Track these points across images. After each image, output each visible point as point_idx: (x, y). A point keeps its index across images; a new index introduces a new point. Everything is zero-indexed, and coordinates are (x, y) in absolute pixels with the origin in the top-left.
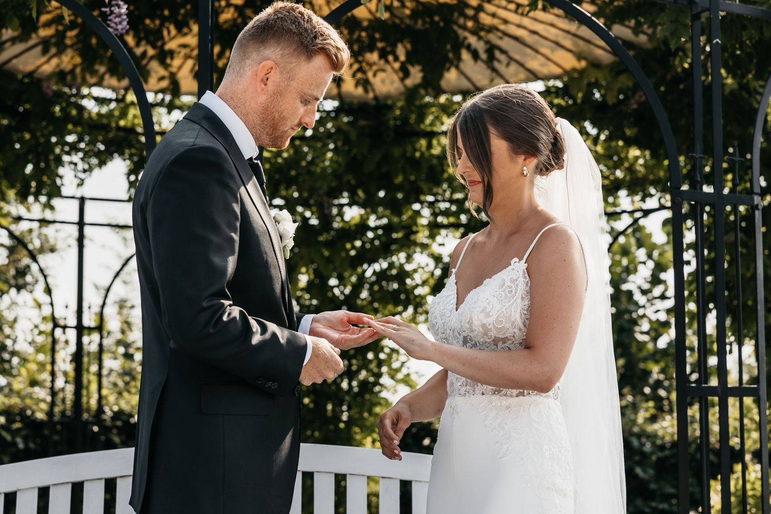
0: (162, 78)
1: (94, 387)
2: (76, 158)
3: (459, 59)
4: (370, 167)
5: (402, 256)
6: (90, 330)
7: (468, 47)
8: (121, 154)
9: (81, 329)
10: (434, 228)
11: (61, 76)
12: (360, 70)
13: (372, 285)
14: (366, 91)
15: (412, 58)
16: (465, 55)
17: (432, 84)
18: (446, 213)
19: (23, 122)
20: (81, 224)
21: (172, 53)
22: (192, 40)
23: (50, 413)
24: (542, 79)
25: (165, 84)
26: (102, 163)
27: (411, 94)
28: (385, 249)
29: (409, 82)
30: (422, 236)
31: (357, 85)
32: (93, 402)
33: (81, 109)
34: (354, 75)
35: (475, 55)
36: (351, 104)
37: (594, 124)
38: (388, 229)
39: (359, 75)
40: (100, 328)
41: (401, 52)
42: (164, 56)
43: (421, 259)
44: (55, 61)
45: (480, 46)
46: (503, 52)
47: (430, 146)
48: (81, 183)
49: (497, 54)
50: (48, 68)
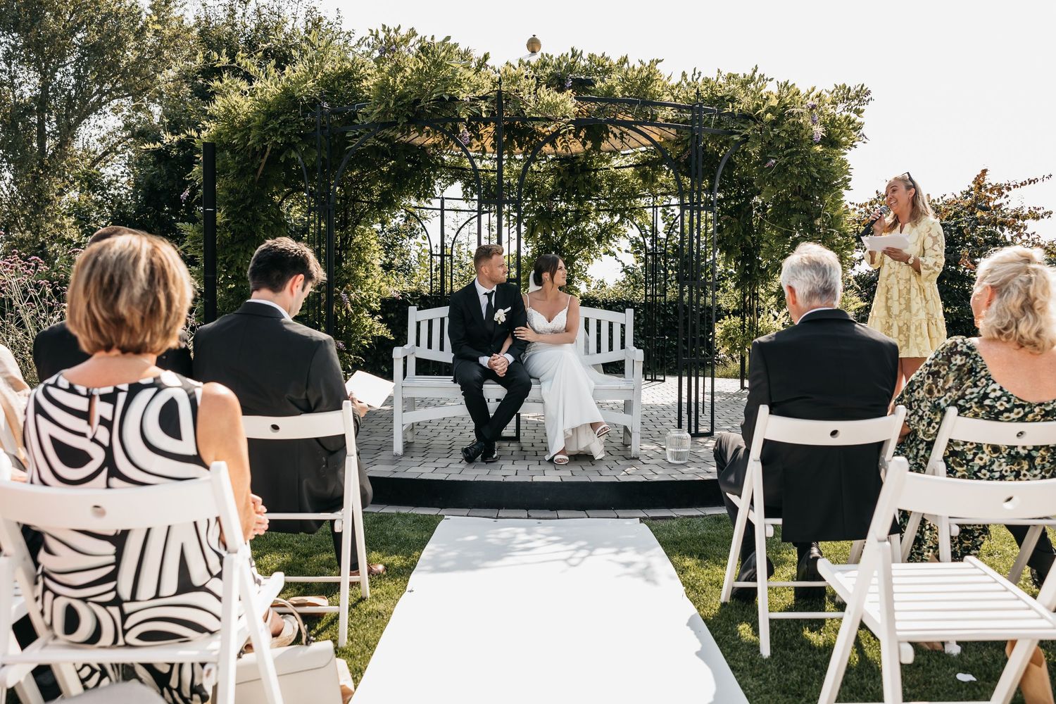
0: (478, 146)
1: (449, 282)
2: (440, 181)
3: (608, 137)
4: (569, 184)
5: (584, 224)
6: (447, 256)
7: (612, 132)
8: (460, 179)
9: (442, 256)
10: (598, 211)
11: (435, 146)
12: (564, 142)
13: (570, 237)
14: (567, 151)
15: (587, 137)
16: (611, 135)
17: (596, 148)
18: (604, 205)
19: (419, 167)
20: (442, 209)
21: (482, 134)
22: (491, 129)
23: (431, 293)
24: (644, 146)
25: (478, 148)
26: (452, 183)
27: (587, 153)
28: (577, 220)
29: (587, 147)
30: (593, 214)
31: (562, 149)
32: (449, 289)
33: (443, 160)
34: (561, 144)
35: (615, 136)
36: (560, 156)
37: (668, 166)
38: (578, 211)
39: (564, 144)
40: (451, 256)
41: (582, 134)
42: (479, 137)
43: (592, 225)
44: (432, 140)
45: (617, 131)
46: (628, 134)
47: (595, 175)
48: (442, 191)
49: (625, 135)
50: (430, 141)
